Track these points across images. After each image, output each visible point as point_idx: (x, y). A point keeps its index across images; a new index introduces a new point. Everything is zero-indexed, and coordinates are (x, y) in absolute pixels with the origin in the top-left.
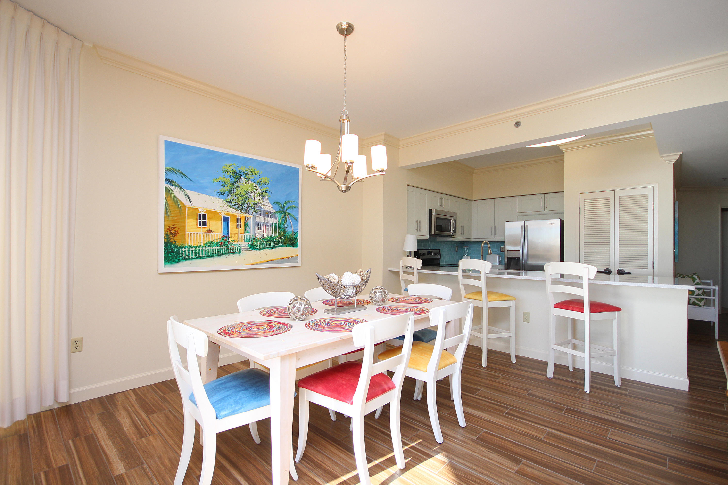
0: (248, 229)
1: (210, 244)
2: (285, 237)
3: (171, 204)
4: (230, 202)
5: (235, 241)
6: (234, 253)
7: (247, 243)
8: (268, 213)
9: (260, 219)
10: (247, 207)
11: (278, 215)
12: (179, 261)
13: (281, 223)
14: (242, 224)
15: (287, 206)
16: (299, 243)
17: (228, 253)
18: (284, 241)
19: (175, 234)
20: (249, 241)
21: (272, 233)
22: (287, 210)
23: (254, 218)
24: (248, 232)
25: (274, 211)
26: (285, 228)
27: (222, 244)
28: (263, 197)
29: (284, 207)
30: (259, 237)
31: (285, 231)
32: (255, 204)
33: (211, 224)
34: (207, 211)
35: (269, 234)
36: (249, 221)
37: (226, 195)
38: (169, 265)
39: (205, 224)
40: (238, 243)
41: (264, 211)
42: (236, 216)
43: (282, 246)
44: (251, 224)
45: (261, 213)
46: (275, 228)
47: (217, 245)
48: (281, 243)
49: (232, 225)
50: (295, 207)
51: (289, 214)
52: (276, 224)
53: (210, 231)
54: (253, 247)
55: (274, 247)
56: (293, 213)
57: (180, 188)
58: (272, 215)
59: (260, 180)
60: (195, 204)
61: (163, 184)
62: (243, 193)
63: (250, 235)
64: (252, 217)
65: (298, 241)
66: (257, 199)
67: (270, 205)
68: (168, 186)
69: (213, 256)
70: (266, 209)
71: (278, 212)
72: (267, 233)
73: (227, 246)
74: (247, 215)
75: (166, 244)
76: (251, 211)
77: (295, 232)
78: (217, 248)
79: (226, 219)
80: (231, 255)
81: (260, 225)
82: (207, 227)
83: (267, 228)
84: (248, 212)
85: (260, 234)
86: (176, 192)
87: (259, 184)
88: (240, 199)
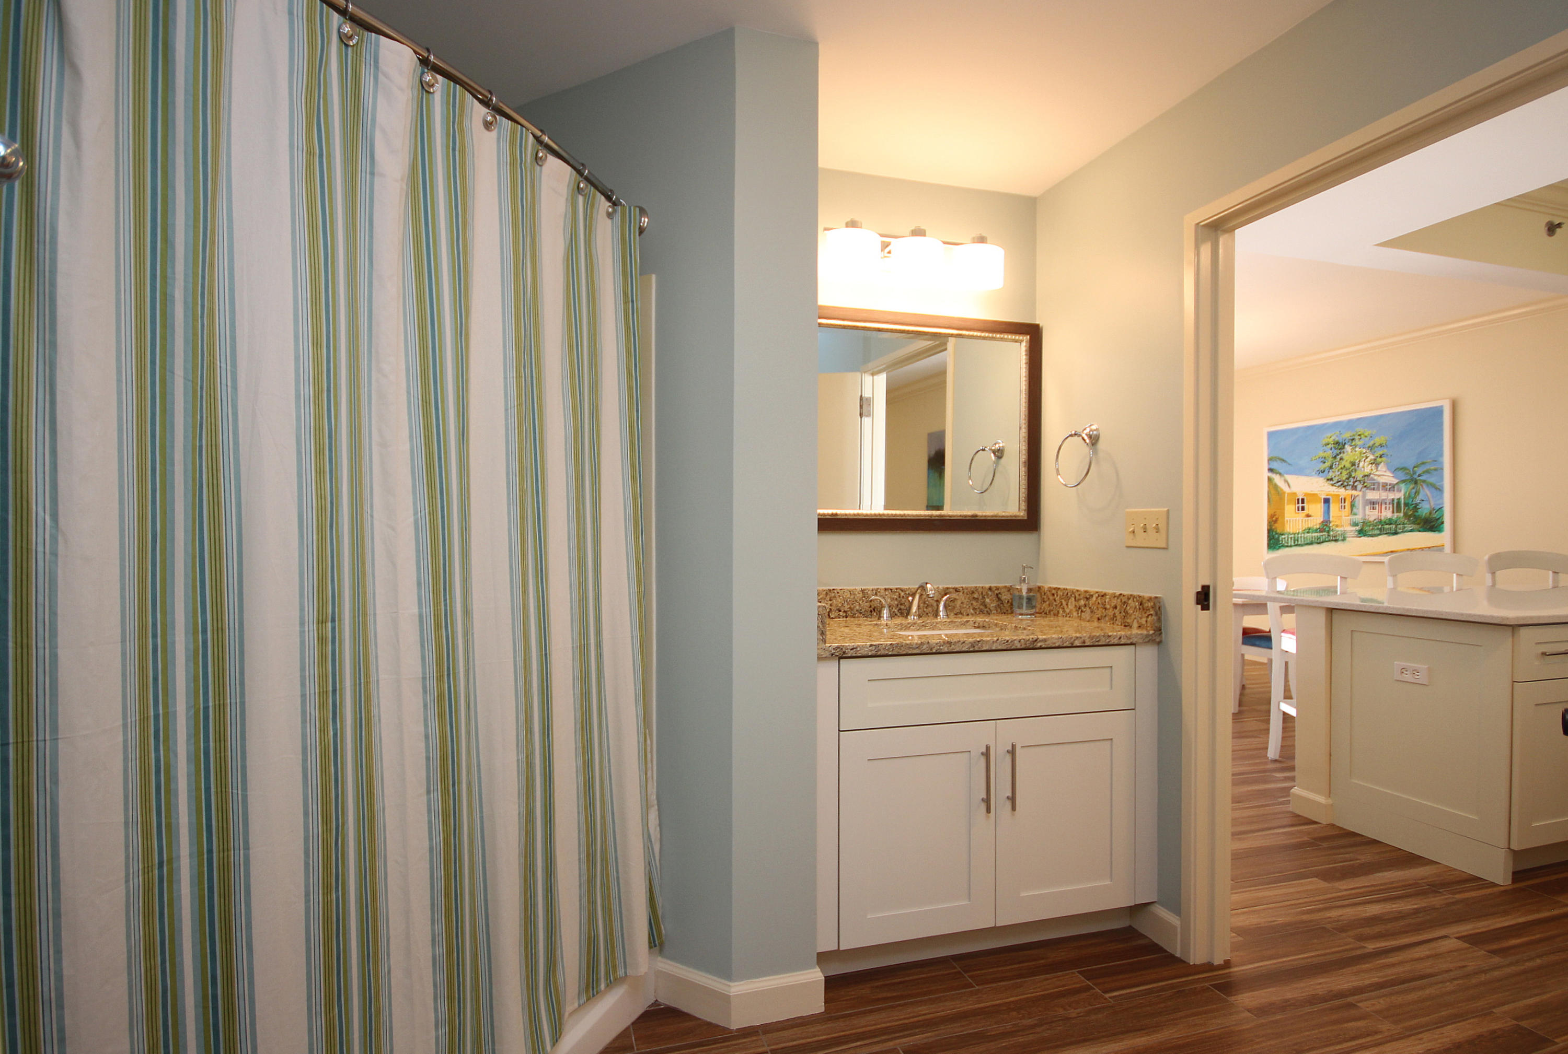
0: (1355, 510)
1: (1309, 530)
2: (1416, 518)
3: (1273, 492)
4: (1331, 479)
5: (1337, 526)
6: (1336, 541)
7: (1354, 528)
8: (1385, 485)
9: (1372, 495)
10: (1354, 482)
11: (1402, 486)
12: (1280, 548)
13: (1408, 497)
14: (1347, 504)
15: (1419, 471)
16: (1447, 525)
17: (1329, 541)
18: (1414, 523)
19: (1276, 521)
20: (1356, 525)
21: (1393, 512)
22: (1419, 476)
23: (1364, 495)
24: (1355, 514)
25: (1395, 481)
26: (1417, 505)
27: (1322, 530)
28: (1377, 465)
29: (1414, 473)
30: (1372, 519)
31: (1416, 508)
32: (1365, 476)
33: (1310, 508)
34: (1306, 494)
35: (1387, 514)
36: (1357, 499)
37: (1326, 472)
38: (1270, 551)
39: (1303, 509)
40: (1342, 529)
41: (1379, 483)
42: (1338, 495)
43: (1411, 531)
44: (1359, 503)
45: (1375, 486)
46: (1397, 506)
47: (1316, 531)
48: (1409, 527)
49: (1334, 507)
50: (1436, 470)
51: (1424, 481)
52: (1399, 499)
53: (1308, 516)
54: (1362, 533)
55: (1396, 533)
56: (1432, 480)
57: (1280, 474)
58: (1392, 488)
59: (1372, 442)
60: (1294, 489)
61: (1266, 474)
62: (1348, 465)
63: (1359, 518)
64: (1360, 493)
65: (1443, 523)
66: (1367, 470)
67: (1388, 474)
68: (1270, 475)
69: (1311, 543)
70: (1382, 480)
71: (1403, 481)
72: (1384, 514)
73: (1328, 532)
74: (1354, 492)
75: (1269, 531)
76: (1359, 487)
77: (1437, 508)
78: (1316, 534)
79: (1327, 501)
80: (1333, 543)
81: (1373, 503)
82: (1306, 512)
83: (1383, 506)
84: (1354, 488)
85: (1373, 515)
86: (1277, 479)
87: (1371, 448)
88: (1345, 472)
